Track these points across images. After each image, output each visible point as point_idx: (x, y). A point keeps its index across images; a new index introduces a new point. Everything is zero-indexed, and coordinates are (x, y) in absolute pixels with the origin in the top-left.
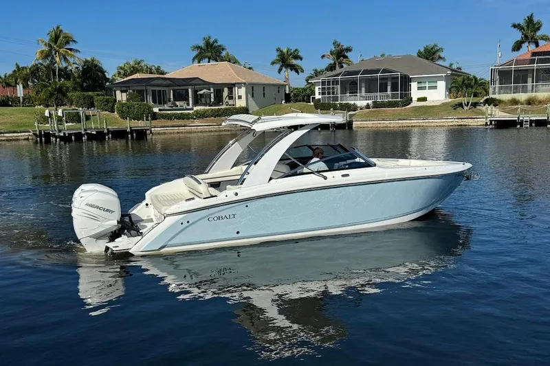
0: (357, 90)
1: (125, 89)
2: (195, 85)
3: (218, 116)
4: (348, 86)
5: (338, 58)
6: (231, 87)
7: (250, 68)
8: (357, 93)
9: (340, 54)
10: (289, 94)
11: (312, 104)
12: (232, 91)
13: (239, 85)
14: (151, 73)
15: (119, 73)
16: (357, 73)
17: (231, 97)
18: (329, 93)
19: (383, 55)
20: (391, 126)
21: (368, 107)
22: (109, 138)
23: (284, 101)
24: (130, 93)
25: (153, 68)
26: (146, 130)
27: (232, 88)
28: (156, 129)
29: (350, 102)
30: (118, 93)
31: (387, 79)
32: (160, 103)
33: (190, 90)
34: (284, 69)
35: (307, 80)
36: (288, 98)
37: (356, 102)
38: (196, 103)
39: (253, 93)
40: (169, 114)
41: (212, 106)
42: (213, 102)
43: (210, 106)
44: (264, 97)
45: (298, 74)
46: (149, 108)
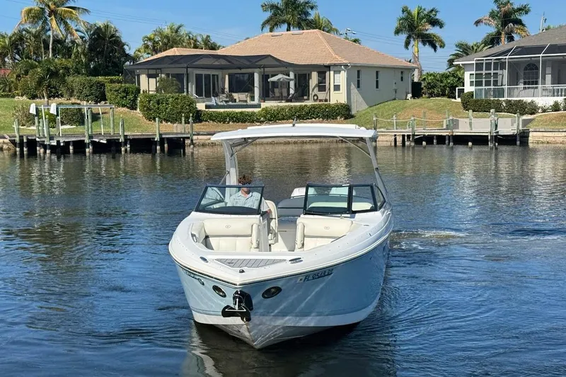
0: (538, 78)
1: (154, 72)
2: (264, 67)
3: (300, 117)
4: (521, 74)
5: (504, 24)
6: (323, 70)
7: (355, 41)
8: (537, 83)
9: (509, 19)
10: (419, 84)
11: (459, 100)
12: (325, 78)
13: (337, 68)
14: (196, 47)
15: (147, 47)
16: (538, 49)
17: (322, 87)
18: (488, 83)
21: (556, 107)
22: (126, 150)
23: (410, 95)
24: (162, 80)
25: (199, 39)
26: (184, 138)
27: (325, 72)
28: (200, 137)
29: (525, 99)
30: (143, 78)
32: (208, 95)
33: (256, 76)
34: (412, 42)
35: (451, 62)
36: (417, 91)
37: (534, 99)
38: (265, 95)
39: (358, 81)
40: (221, 113)
41: (291, 101)
42: (293, 95)
43: (287, 101)
44: (377, 87)
45: (435, 50)
46: (191, 103)
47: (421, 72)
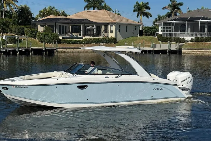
0: (185, 29)
1: (43, 24)
3: (98, 42)
4: (180, 28)
5: (174, 9)
7: (119, 14)
8: (185, 31)
9: (175, 7)
10: (142, 31)
11: (156, 37)
12: (107, 28)
13: (112, 24)
14: (59, 15)
15: (40, 15)
16: (185, 19)
17: (106, 31)
18: (167, 31)
19: (203, 8)
20: (207, 53)
21: (192, 40)
22: (32, 54)
23: (138, 35)
24: (46, 27)
25: (60, 12)
26: (54, 50)
27: (107, 26)
28: (60, 49)
29: (181, 37)
30: (39, 26)
31: (205, 23)
32: (63, 34)
33: (81, 26)
34: (140, 15)
35: (154, 22)
36: (141, 33)
37: (184, 37)
38: (85, 34)
39: (120, 29)
40: (68, 40)
41: (94, 36)
42: (95, 34)
43: (93, 36)
44: (126, 32)
45: (148, 18)
46: (57, 36)
47: (143, 26)
